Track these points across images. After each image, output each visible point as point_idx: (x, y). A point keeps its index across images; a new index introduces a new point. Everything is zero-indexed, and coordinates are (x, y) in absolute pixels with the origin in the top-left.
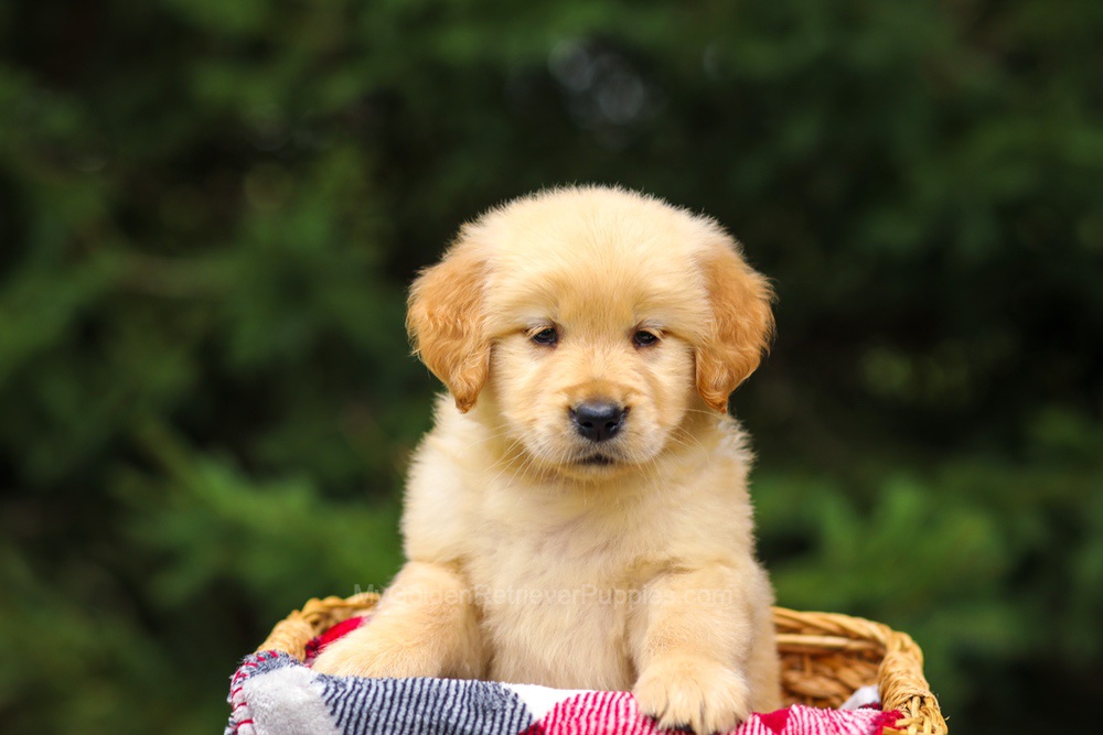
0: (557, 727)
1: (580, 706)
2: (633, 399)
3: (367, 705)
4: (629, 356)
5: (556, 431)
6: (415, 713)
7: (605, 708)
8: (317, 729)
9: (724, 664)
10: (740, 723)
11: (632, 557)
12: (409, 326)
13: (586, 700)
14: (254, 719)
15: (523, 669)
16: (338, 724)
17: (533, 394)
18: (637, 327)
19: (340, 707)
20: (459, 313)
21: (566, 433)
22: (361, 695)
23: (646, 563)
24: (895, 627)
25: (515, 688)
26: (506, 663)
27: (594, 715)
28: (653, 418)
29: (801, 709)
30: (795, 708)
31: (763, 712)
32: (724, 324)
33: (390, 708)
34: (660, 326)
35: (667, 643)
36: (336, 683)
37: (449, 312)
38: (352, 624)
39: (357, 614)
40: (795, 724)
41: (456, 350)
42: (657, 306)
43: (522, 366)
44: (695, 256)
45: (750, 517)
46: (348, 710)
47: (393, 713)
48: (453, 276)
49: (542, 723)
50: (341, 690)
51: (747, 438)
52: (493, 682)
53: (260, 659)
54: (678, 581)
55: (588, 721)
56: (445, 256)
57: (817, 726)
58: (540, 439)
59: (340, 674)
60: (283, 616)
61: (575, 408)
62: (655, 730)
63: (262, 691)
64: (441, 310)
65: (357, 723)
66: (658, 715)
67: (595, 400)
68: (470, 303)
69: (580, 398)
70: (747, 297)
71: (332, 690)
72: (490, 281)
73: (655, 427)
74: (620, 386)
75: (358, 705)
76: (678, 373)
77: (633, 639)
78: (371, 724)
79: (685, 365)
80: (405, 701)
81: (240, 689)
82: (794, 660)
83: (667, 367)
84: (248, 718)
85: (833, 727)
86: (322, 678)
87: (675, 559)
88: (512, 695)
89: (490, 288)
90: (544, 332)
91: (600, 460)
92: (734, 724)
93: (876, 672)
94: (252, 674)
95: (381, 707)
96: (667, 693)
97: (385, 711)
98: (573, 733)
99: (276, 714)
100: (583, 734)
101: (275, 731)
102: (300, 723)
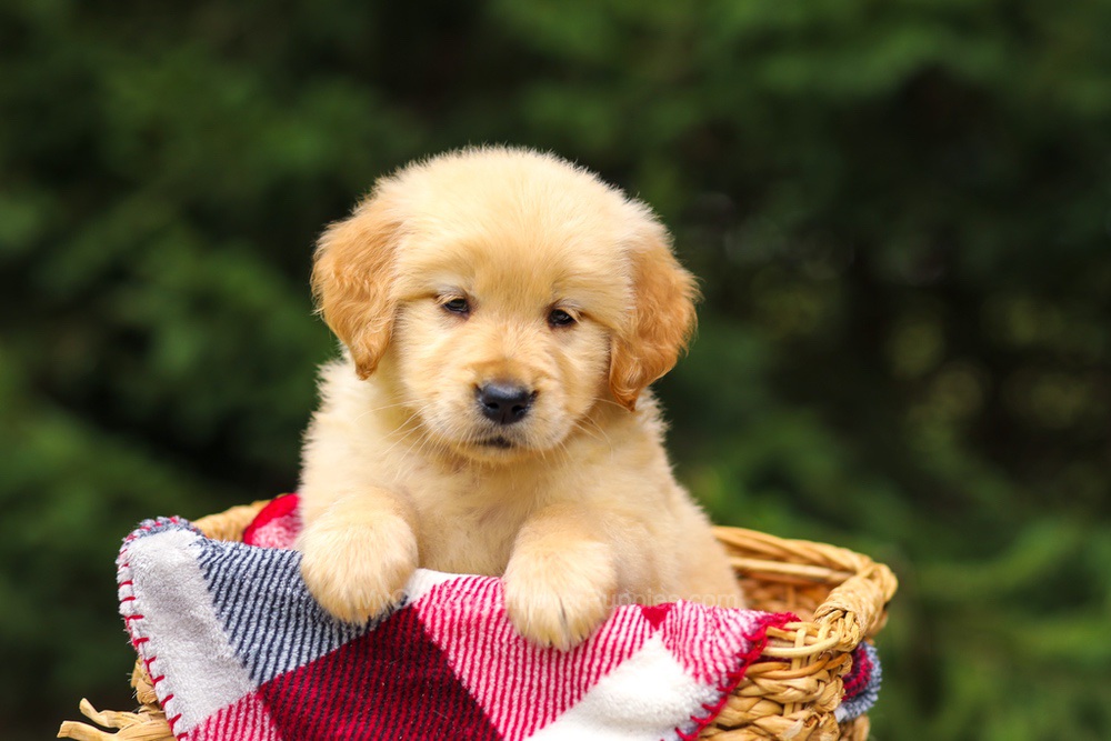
0: (431, 609)
1: (458, 588)
2: (544, 384)
3: (241, 571)
4: (544, 338)
5: (459, 409)
6: (287, 587)
7: (482, 591)
8: (189, 592)
12: (314, 282)
13: (465, 583)
14: (134, 581)
16: (210, 589)
17: (437, 365)
18: (553, 305)
19: (214, 572)
20: (367, 271)
21: (469, 412)
22: (237, 561)
27: (470, 597)
28: (561, 404)
29: (684, 603)
32: (645, 319)
33: (264, 577)
34: (578, 307)
36: (212, 548)
37: (357, 272)
40: (675, 618)
41: (360, 313)
42: (576, 286)
43: (429, 334)
46: (221, 574)
47: (266, 583)
48: (364, 234)
49: (416, 606)
50: (218, 554)
53: (158, 524)
55: (462, 605)
56: (356, 211)
57: (696, 620)
58: (440, 414)
61: (481, 386)
63: (143, 552)
64: (349, 269)
65: (230, 589)
67: (503, 380)
68: (380, 265)
69: (489, 376)
70: (672, 294)
71: (209, 554)
72: (405, 243)
73: (563, 413)
74: (532, 369)
75: (232, 571)
76: (591, 359)
78: (243, 592)
79: (600, 352)
80: (280, 571)
81: (128, 549)
83: (582, 351)
84: (129, 579)
85: (714, 624)
86: (201, 541)
89: (403, 250)
90: (454, 301)
91: (501, 443)
94: (144, 535)
95: (255, 576)
97: (258, 580)
98: (448, 618)
99: (152, 575)
100: (457, 618)
101: (152, 592)
102: (175, 586)
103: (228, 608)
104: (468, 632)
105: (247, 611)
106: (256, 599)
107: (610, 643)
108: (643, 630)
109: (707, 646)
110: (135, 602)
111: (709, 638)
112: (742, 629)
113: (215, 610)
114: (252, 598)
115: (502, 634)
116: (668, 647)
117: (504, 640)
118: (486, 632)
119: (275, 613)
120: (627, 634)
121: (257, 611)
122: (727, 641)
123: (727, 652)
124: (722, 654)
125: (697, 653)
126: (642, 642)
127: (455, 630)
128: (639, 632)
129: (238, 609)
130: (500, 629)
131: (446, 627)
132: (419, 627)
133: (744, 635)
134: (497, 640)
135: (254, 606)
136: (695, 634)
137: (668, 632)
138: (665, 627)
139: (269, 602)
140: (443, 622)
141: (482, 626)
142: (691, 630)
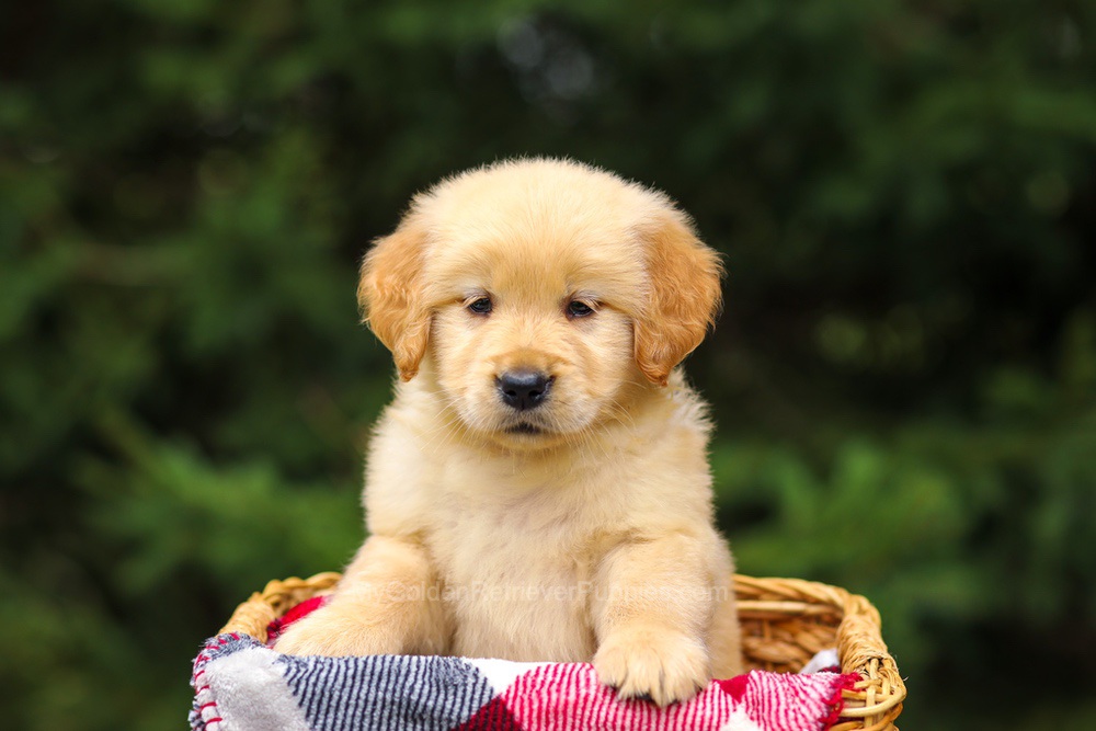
0: (518, 700)
1: (540, 678)
2: (560, 369)
3: (329, 684)
4: (562, 326)
5: (483, 399)
6: (377, 690)
7: (566, 679)
8: (280, 709)
9: (683, 633)
10: (699, 690)
11: (591, 528)
13: (546, 672)
14: (217, 702)
15: (486, 642)
16: (301, 704)
18: (570, 298)
19: (302, 687)
20: (404, 283)
21: (492, 401)
22: (323, 675)
23: (606, 534)
24: (852, 591)
25: (475, 663)
26: (469, 637)
27: (554, 687)
29: (760, 674)
30: (754, 674)
31: (723, 678)
32: (666, 297)
33: (352, 687)
34: (595, 297)
35: (626, 612)
36: (297, 663)
38: (313, 604)
39: (318, 594)
40: (755, 690)
41: (400, 319)
42: (591, 277)
43: (458, 336)
44: (635, 228)
45: (709, 487)
46: (310, 689)
47: (355, 692)
49: (503, 697)
50: (303, 670)
51: (706, 408)
52: (454, 657)
53: (222, 642)
54: (637, 551)
55: (549, 693)
57: (776, 691)
58: (469, 407)
59: (301, 654)
60: (245, 598)
61: (500, 376)
62: (616, 700)
63: (224, 673)
64: (389, 280)
65: (320, 702)
66: (618, 685)
67: (519, 368)
68: (414, 273)
69: (506, 367)
70: (694, 272)
71: (294, 670)
72: (432, 251)
74: (546, 355)
75: (320, 685)
77: (594, 610)
78: (333, 703)
79: (623, 337)
80: (367, 678)
81: (203, 672)
82: (754, 626)
83: (603, 338)
84: (211, 700)
85: (792, 691)
86: (284, 658)
87: (635, 530)
88: (473, 669)
89: (431, 258)
90: (479, 302)
91: (525, 429)
92: (693, 690)
93: (834, 635)
94: (214, 657)
95: (343, 686)
96: (626, 663)
97: (347, 689)
98: (535, 706)
99: (239, 695)
100: (544, 706)
101: (239, 712)
102: (263, 704)
103: (321, 722)
104: (556, 719)
105: (339, 722)
106: (346, 709)
107: (698, 719)
108: (727, 703)
109: (791, 714)
110: (222, 723)
111: (792, 707)
112: (821, 695)
113: (309, 724)
114: (342, 708)
115: (590, 718)
116: (752, 718)
117: (593, 723)
118: (574, 717)
119: (367, 720)
120: (712, 709)
121: (348, 721)
122: (808, 707)
123: (811, 719)
124: (806, 721)
125: (783, 722)
126: (727, 716)
127: (544, 717)
128: (723, 707)
129: (330, 721)
130: (587, 713)
131: (535, 714)
132: (508, 717)
133: (823, 700)
134: (585, 724)
135: (345, 715)
136: (779, 704)
137: (751, 704)
138: (746, 700)
139: (360, 710)
140: (531, 711)
141: (570, 712)
142: (774, 701)
